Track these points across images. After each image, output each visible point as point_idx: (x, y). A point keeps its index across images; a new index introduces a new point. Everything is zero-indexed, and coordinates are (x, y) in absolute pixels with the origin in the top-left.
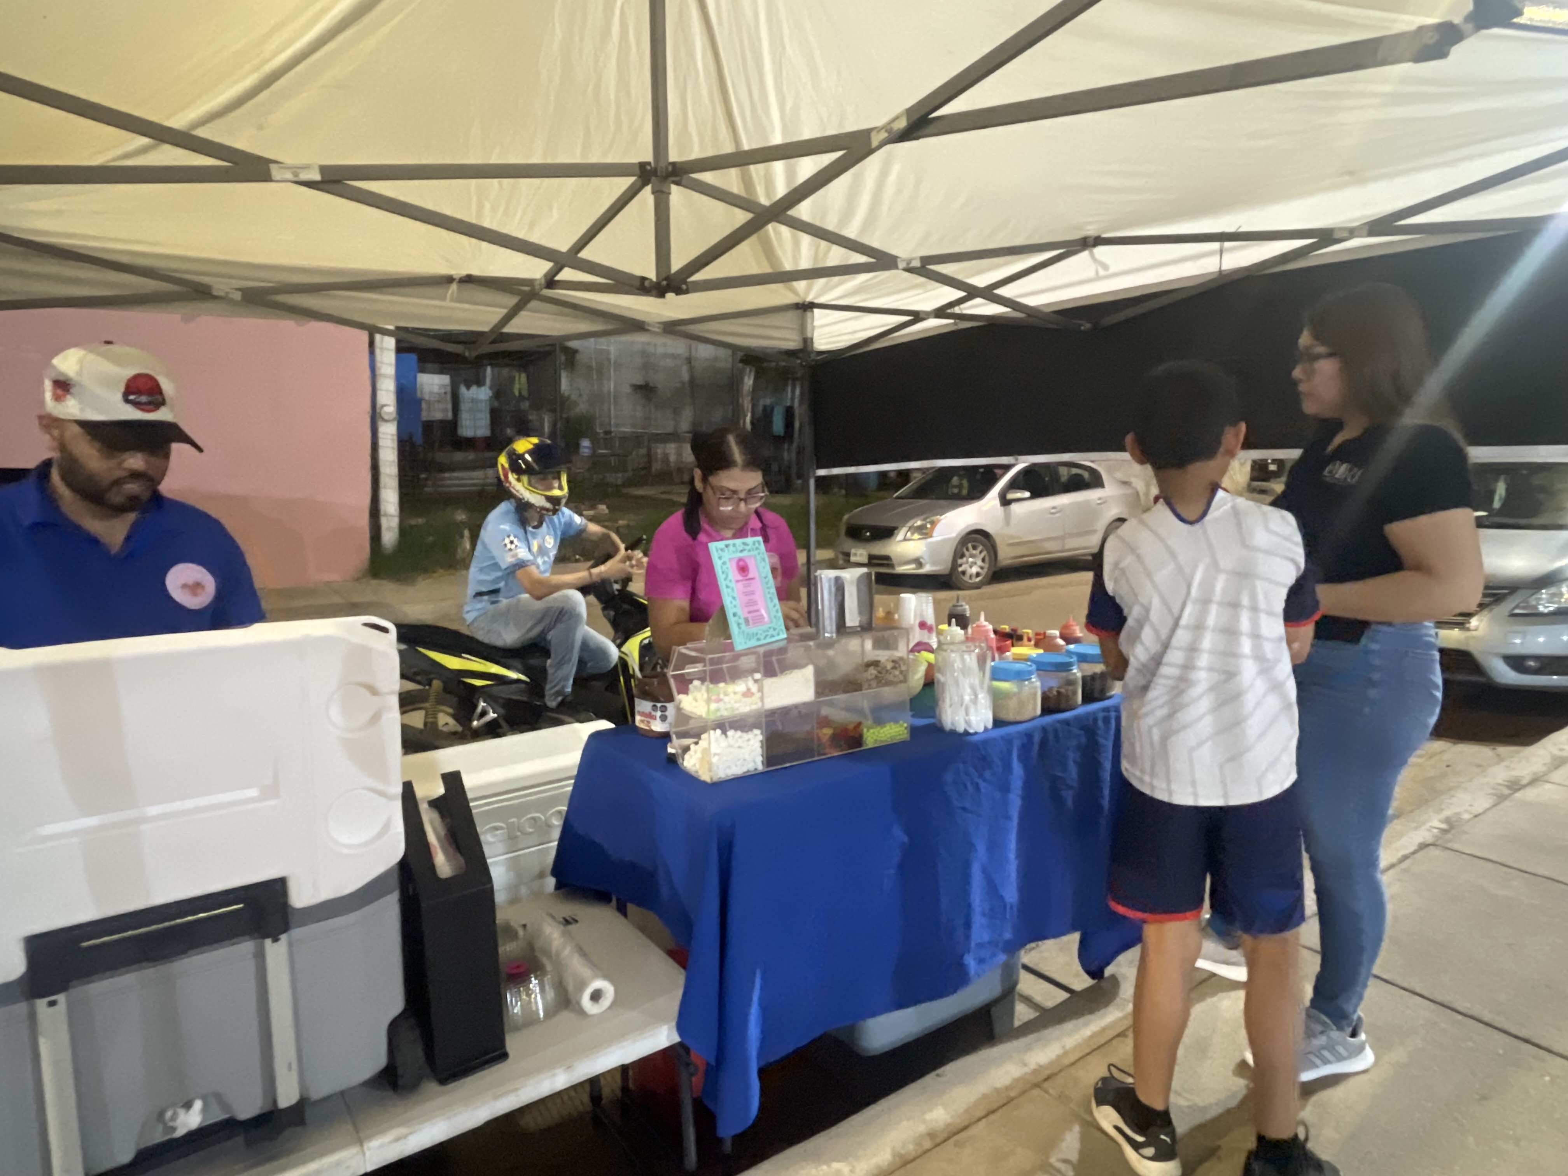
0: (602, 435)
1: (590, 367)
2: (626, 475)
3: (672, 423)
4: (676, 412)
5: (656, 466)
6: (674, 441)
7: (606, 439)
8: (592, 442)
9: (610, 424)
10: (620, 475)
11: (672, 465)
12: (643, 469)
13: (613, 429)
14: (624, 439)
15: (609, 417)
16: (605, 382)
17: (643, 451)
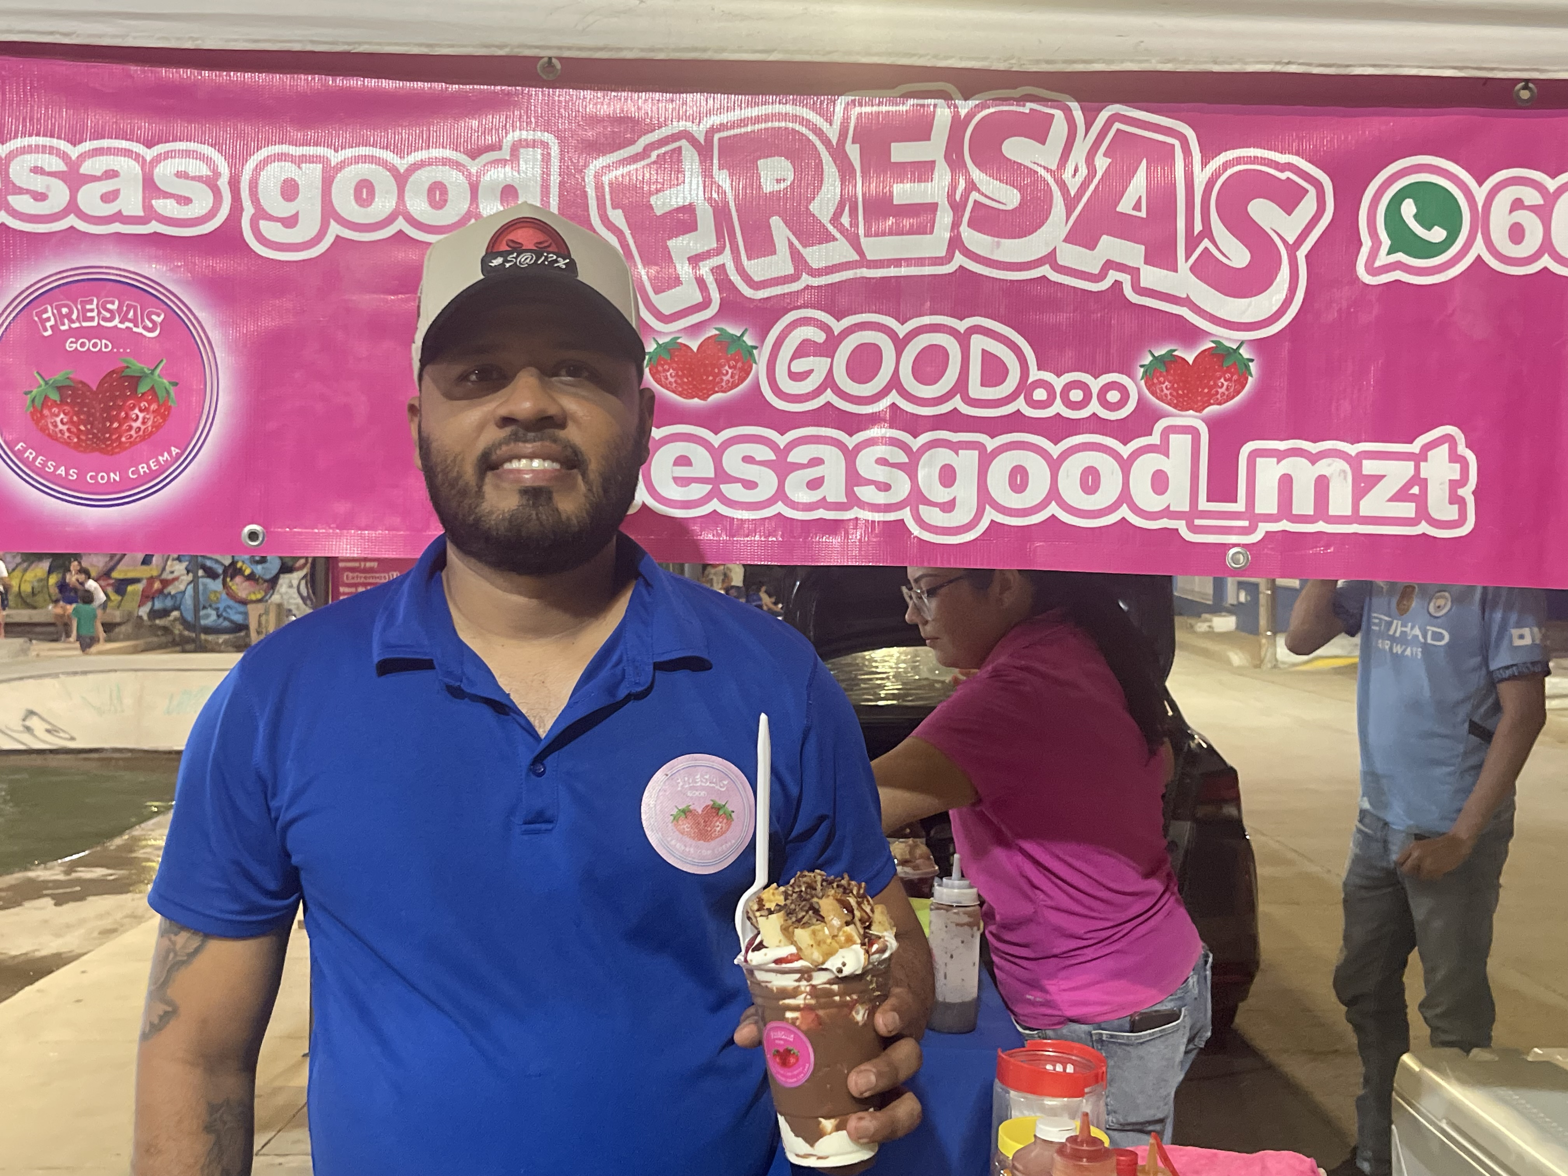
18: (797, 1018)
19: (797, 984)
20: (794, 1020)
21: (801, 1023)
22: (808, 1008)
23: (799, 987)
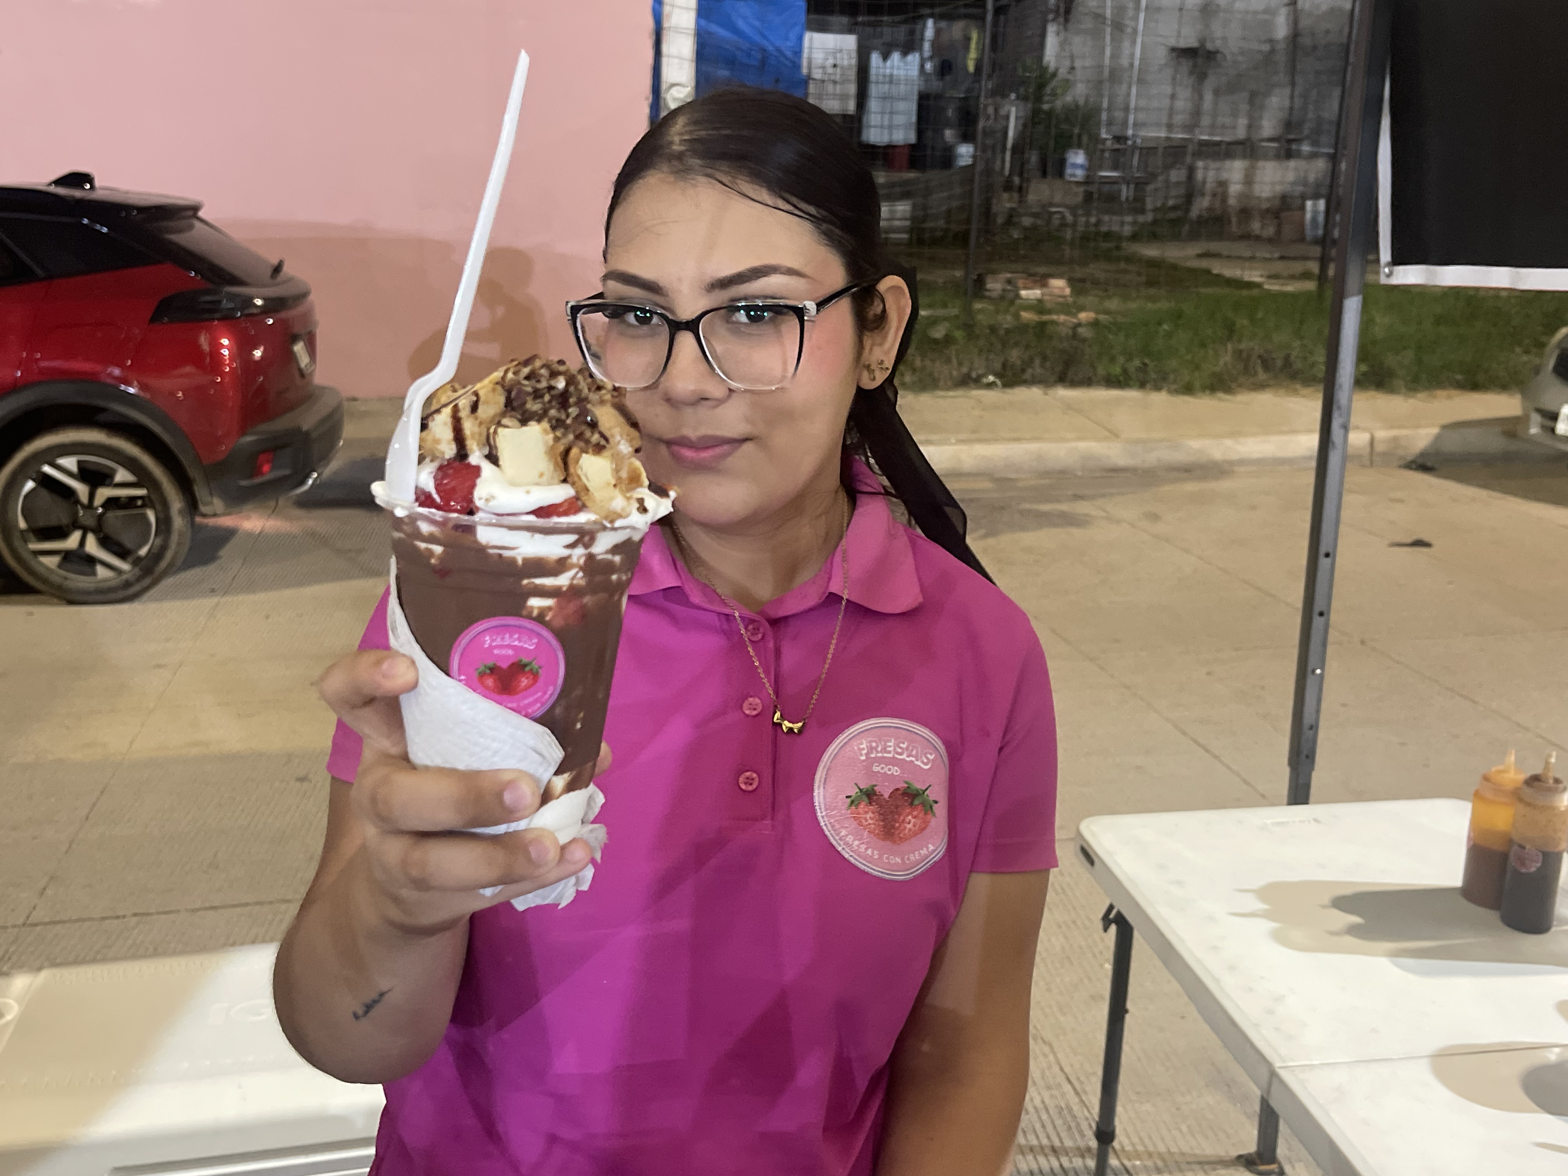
0: (1109, 143)
1: (1099, 17)
2: (1141, 219)
3: (1242, 122)
4: (1256, 101)
5: (1201, 205)
6: (1244, 157)
7: (1117, 150)
8: (1090, 155)
9: (1125, 123)
10: (1129, 219)
11: (1232, 201)
12: (1174, 208)
13: (1130, 132)
14: (1148, 151)
15: (1127, 109)
16: (1126, 44)
17: (1177, 175)
18: (550, 608)
19: (566, 552)
20: (543, 612)
21: (554, 617)
22: (574, 591)
23: (569, 557)
